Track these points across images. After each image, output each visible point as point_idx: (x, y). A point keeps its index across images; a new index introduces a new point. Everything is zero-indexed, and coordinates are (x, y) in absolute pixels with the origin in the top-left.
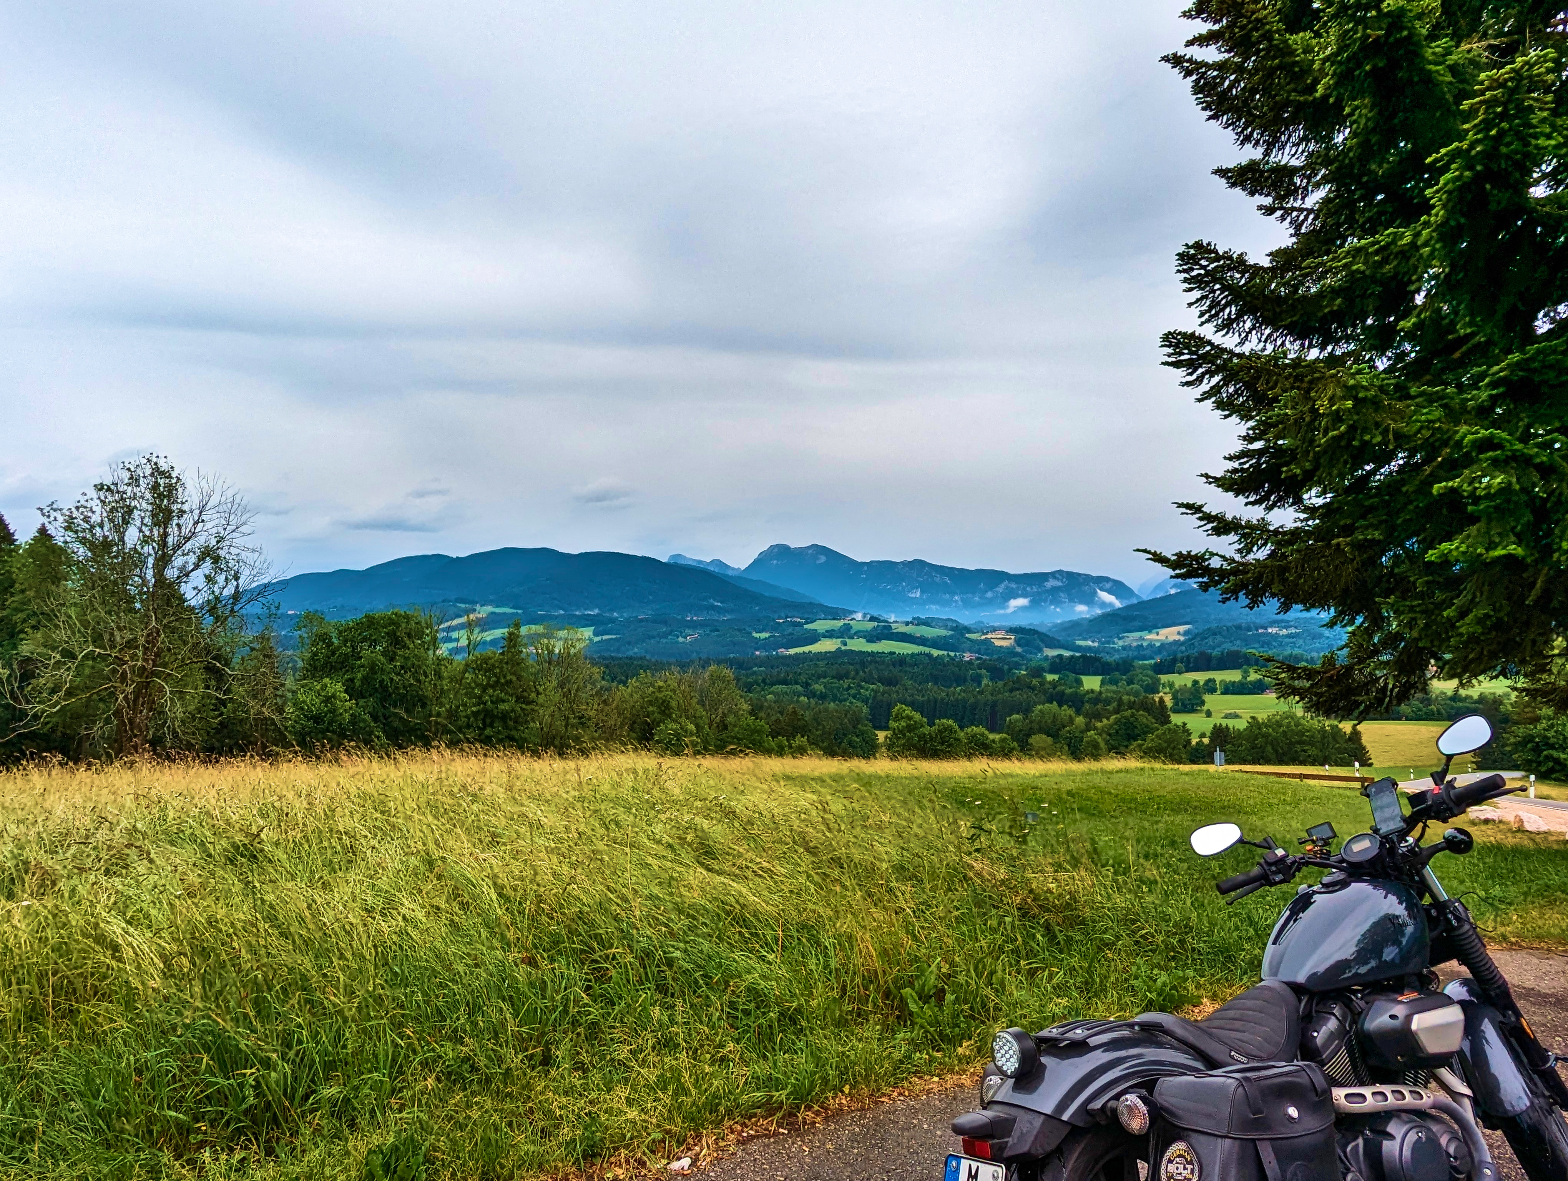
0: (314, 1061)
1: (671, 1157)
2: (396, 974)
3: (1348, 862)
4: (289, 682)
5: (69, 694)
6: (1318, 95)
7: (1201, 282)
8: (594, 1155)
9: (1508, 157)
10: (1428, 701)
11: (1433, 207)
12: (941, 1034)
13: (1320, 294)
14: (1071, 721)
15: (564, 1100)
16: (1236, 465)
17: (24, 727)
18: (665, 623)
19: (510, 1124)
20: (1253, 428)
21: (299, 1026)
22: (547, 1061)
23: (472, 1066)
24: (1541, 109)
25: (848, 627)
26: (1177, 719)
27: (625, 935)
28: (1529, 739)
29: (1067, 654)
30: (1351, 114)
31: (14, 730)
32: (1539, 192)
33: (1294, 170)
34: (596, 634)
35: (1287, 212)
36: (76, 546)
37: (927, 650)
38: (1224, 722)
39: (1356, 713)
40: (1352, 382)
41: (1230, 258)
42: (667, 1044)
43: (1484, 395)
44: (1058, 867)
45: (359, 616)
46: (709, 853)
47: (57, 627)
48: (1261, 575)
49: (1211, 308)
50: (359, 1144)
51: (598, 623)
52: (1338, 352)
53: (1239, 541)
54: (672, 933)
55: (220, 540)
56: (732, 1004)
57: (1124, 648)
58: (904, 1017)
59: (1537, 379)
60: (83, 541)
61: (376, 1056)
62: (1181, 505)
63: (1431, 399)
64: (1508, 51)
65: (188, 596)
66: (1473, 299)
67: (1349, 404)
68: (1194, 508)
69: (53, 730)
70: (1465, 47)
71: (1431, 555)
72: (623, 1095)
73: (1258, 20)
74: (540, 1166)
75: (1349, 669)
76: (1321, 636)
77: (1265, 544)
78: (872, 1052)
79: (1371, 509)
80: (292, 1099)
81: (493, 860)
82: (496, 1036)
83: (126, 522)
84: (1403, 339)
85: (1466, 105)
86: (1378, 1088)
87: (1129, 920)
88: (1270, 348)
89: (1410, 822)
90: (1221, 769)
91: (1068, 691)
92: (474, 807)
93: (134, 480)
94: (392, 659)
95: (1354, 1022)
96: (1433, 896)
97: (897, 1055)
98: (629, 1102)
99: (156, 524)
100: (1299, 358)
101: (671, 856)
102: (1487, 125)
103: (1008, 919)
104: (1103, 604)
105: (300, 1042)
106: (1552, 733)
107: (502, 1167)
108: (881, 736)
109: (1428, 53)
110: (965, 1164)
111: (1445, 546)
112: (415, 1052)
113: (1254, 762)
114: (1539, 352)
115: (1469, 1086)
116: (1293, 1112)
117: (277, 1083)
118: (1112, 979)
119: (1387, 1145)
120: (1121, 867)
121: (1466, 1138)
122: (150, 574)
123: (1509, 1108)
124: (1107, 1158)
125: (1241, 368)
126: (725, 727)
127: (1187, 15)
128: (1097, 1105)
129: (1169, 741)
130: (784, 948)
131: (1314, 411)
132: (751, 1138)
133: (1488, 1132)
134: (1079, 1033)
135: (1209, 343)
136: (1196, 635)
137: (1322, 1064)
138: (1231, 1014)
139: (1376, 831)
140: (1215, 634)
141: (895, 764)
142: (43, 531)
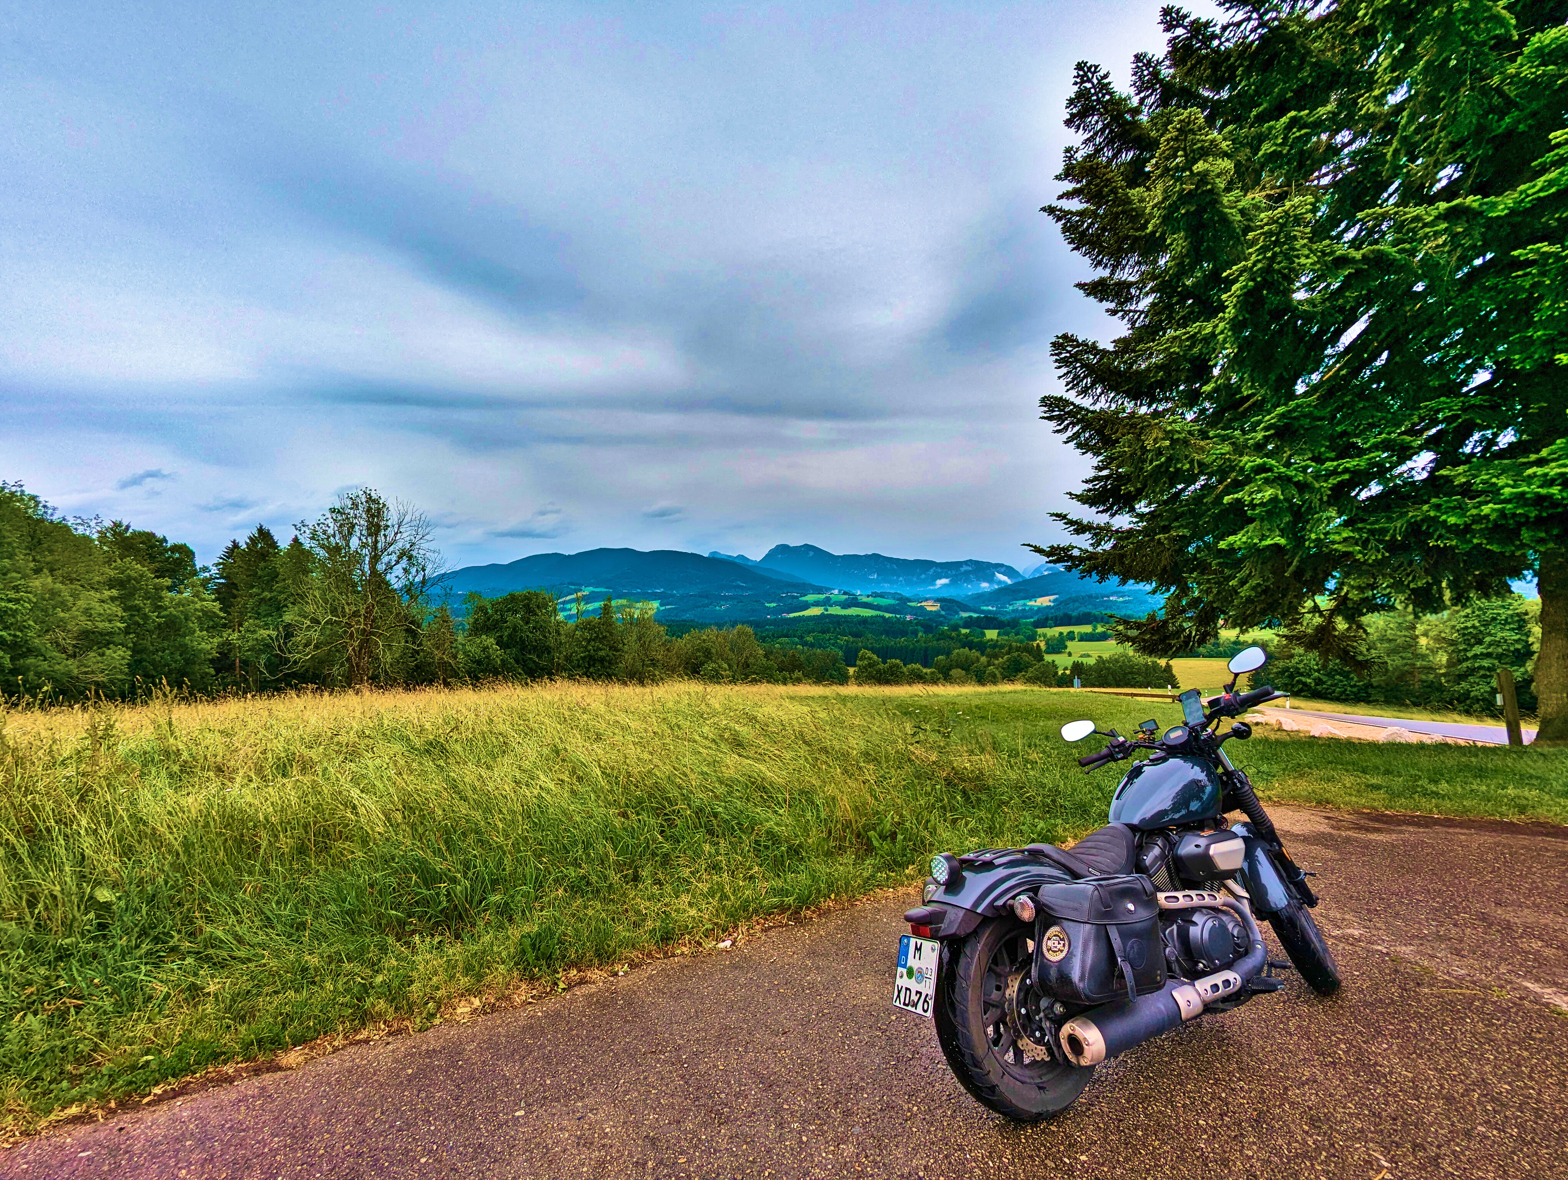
0: (484, 879)
1: (719, 940)
2: (535, 823)
3: (1168, 746)
4: (460, 639)
5: (317, 647)
6: (1148, 231)
7: (1067, 362)
8: (668, 939)
9: (1279, 272)
10: (1217, 645)
11: (1227, 307)
12: (894, 861)
13: (1148, 369)
14: (978, 660)
15: (648, 904)
16: (1090, 486)
17: (288, 669)
18: (707, 597)
19: (613, 919)
20: (1102, 461)
21: (475, 856)
22: (636, 878)
23: (587, 882)
24: (1302, 238)
25: (828, 599)
26: (1048, 658)
27: (686, 798)
28: (1287, 669)
29: (975, 615)
30: (1171, 244)
31: (281, 671)
32: (1300, 295)
33: (1131, 284)
34: (661, 605)
35: (1126, 313)
36: (318, 550)
37: (881, 613)
38: (1080, 660)
39: (1170, 653)
40: (1169, 428)
41: (1087, 345)
42: (715, 867)
43: (1260, 436)
44: (971, 752)
45: (505, 595)
46: (740, 745)
47: (307, 603)
48: (1107, 560)
49: (1073, 379)
50: (515, 932)
51: (663, 598)
52: (1160, 408)
53: (1092, 538)
54: (717, 797)
55: (413, 544)
56: (757, 842)
57: (1013, 611)
58: (870, 849)
59: (1296, 424)
60: (322, 546)
61: (524, 876)
62: (1052, 515)
63: (1224, 439)
64: (1281, 198)
65: (392, 582)
66: (1252, 371)
67: (1167, 443)
68: (1061, 517)
69: (307, 671)
70: (1250, 196)
71: (1222, 545)
72: (687, 901)
73: (1108, 180)
74: (633, 945)
75: (1165, 622)
76: (1146, 602)
77: (1109, 540)
78: (849, 873)
79: (1183, 514)
80: (471, 903)
81: (598, 749)
82: (602, 863)
83: (350, 534)
84: (1204, 399)
85: (1250, 236)
86: (1187, 892)
87: (1019, 787)
88: (1113, 406)
89: (1209, 718)
90: (1078, 690)
91: (976, 640)
92: (585, 716)
93: (355, 506)
94: (527, 623)
95: (1171, 849)
96: (1224, 767)
97: (865, 874)
98: (690, 905)
99: (370, 535)
100: (1133, 412)
101: (714, 746)
102: (1264, 250)
103: (938, 787)
104: (1000, 582)
105: (475, 867)
106: (1302, 665)
107: (609, 946)
108: (851, 670)
109: (1225, 200)
110: (913, 941)
111: (1231, 539)
112: (550, 873)
113: (1099, 686)
114: (1298, 406)
115: (1248, 891)
116: (1131, 907)
117: (461, 892)
118: (1007, 825)
119: (1192, 929)
120: (1013, 753)
121: (1245, 924)
122: (367, 568)
123: (1273, 905)
124: (1007, 937)
125: (1094, 418)
126: (748, 666)
127: (1058, 178)
128: (1000, 903)
129: (1043, 673)
130: (790, 806)
131: (1143, 448)
132: (770, 928)
133: (1259, 922)
134: (988, 856)
135: (1072, 404)
136: (1061, 603)
137: (1150, 876)
138: (1089, 844)
139: (1186, 724)
140: (1074, 601)
141: (861, 689)
142: (296, 540)
